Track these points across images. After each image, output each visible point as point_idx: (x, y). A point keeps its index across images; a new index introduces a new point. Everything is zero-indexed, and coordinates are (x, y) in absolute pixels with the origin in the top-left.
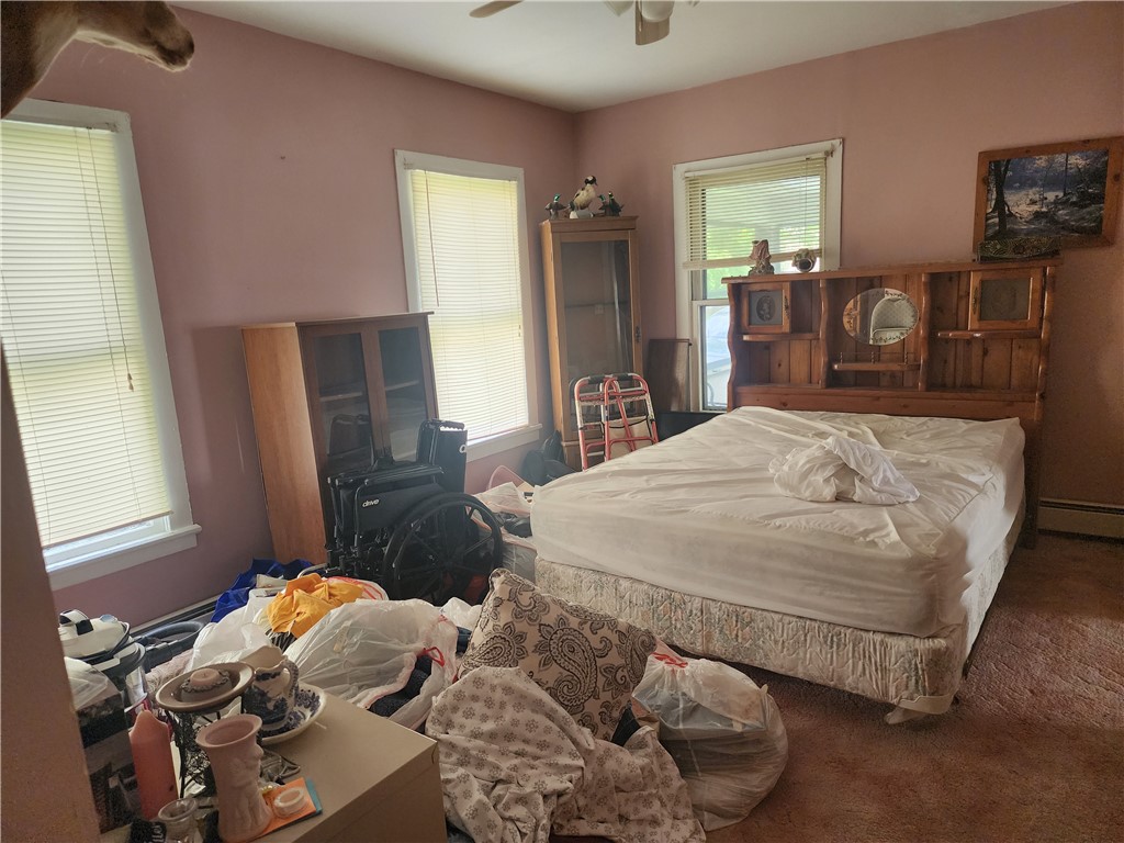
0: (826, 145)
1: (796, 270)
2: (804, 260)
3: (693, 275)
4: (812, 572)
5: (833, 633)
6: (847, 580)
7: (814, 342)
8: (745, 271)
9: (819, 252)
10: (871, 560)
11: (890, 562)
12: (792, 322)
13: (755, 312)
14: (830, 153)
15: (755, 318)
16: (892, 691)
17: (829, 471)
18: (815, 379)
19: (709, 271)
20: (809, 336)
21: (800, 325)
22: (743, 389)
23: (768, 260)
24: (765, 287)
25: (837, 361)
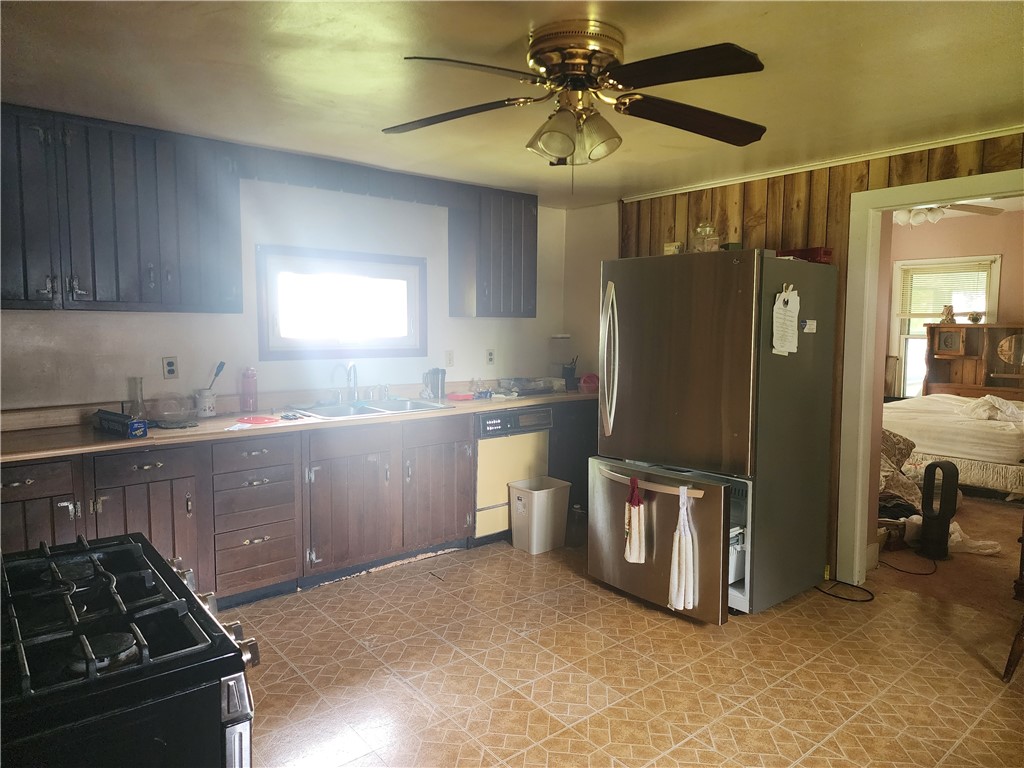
0: (992, 257)
1: (970, 322)
2: (975, 317)
3: (903, 321)
4: (977, 441)
5: (984, 465)
6: (992, 443)
7: (979, 362)
8: (937, 321)
9: (984, 314)
10: (1003, 435)
11: (1010, 435)
12: (966, 349)
13: (942, 342)
14: (993, 262)
15: (943, 346)
16: (1009, 486)
17: (987, 407)
18: (978, 382)
19: (912, 320)
20: (976, 358)
21: (971, 351)
22: (934, 385)
23: (952, 316)
24: (950, 330)
25: (993, 373)
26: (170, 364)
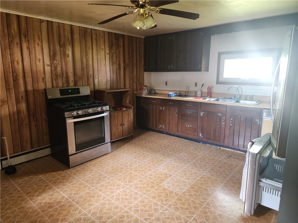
26: (196, 84)
